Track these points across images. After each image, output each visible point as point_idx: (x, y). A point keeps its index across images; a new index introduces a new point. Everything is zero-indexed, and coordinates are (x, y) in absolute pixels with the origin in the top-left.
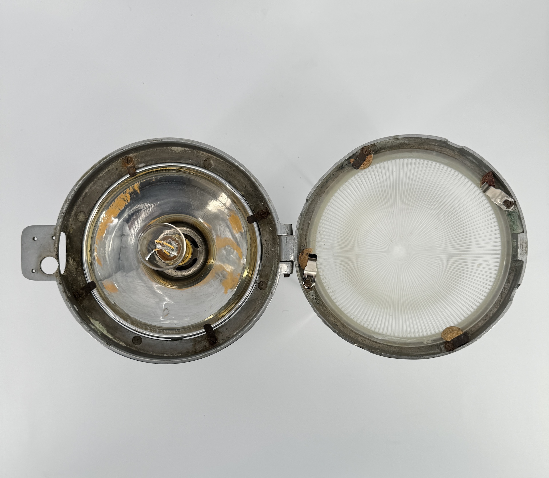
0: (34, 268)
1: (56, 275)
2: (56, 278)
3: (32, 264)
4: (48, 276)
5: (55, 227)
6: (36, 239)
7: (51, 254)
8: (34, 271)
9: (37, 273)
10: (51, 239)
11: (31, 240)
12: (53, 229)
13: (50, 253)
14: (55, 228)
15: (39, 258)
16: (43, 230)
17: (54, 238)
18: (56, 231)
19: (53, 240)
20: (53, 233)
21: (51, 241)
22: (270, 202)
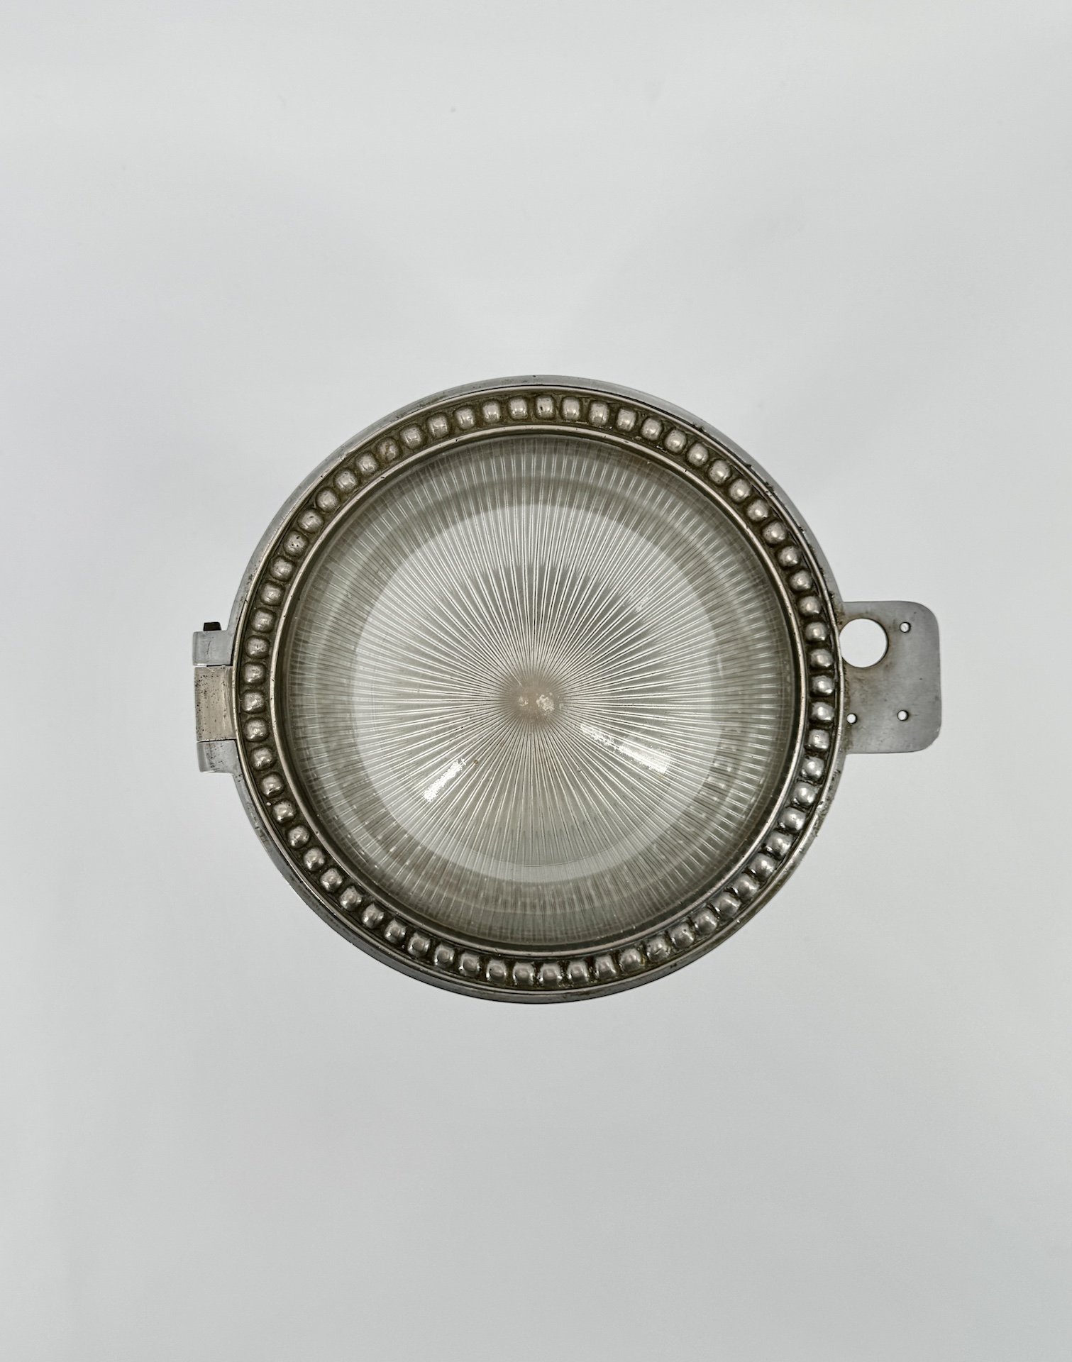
0: (905, 638)
1: (843, 617)
2: (842, 609)
3: (909, 645)
4: (865, 615)
5: (849, 748)
6: (903, 715)
7: (859, 675)
8: (905, 627)
9: (895, 621)
10: (860, 716)
11: (912, 712)
12: (854, 743)
13: (862, 678)
14: (850, 746)
15: (891, 663)
16: (881, 739)
17: (851, 719)
18: (845, 739)
19: (856, 712)
20: (854, 732)
21: (862, 710)
22: (261, 834)
